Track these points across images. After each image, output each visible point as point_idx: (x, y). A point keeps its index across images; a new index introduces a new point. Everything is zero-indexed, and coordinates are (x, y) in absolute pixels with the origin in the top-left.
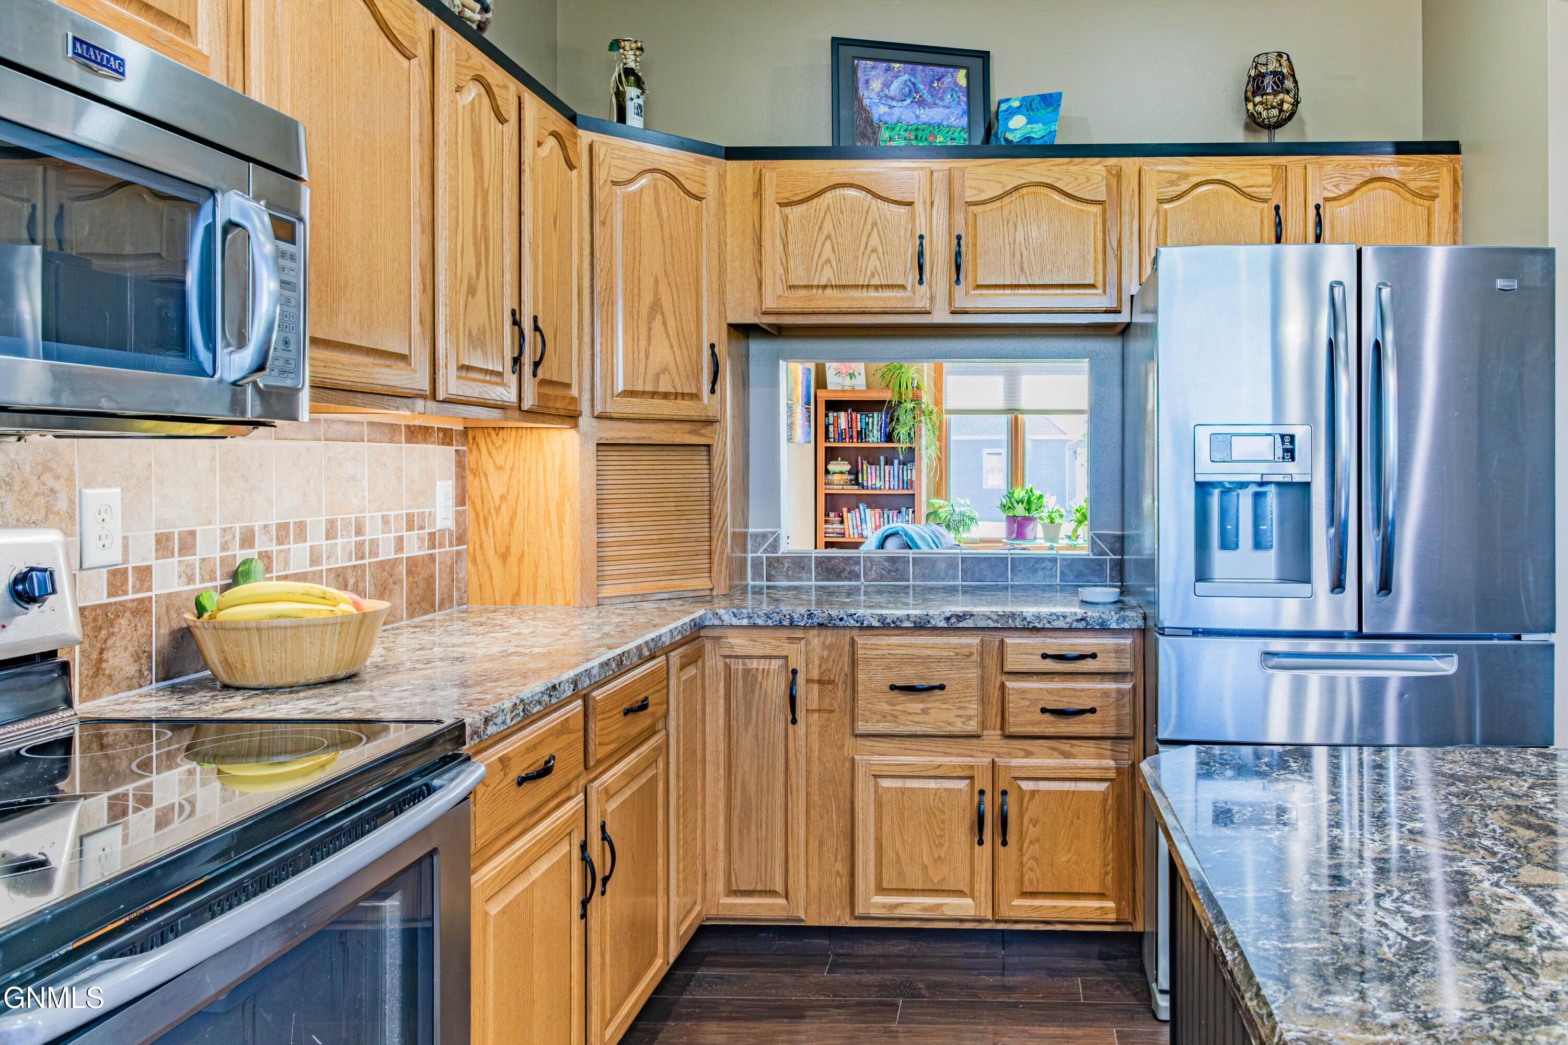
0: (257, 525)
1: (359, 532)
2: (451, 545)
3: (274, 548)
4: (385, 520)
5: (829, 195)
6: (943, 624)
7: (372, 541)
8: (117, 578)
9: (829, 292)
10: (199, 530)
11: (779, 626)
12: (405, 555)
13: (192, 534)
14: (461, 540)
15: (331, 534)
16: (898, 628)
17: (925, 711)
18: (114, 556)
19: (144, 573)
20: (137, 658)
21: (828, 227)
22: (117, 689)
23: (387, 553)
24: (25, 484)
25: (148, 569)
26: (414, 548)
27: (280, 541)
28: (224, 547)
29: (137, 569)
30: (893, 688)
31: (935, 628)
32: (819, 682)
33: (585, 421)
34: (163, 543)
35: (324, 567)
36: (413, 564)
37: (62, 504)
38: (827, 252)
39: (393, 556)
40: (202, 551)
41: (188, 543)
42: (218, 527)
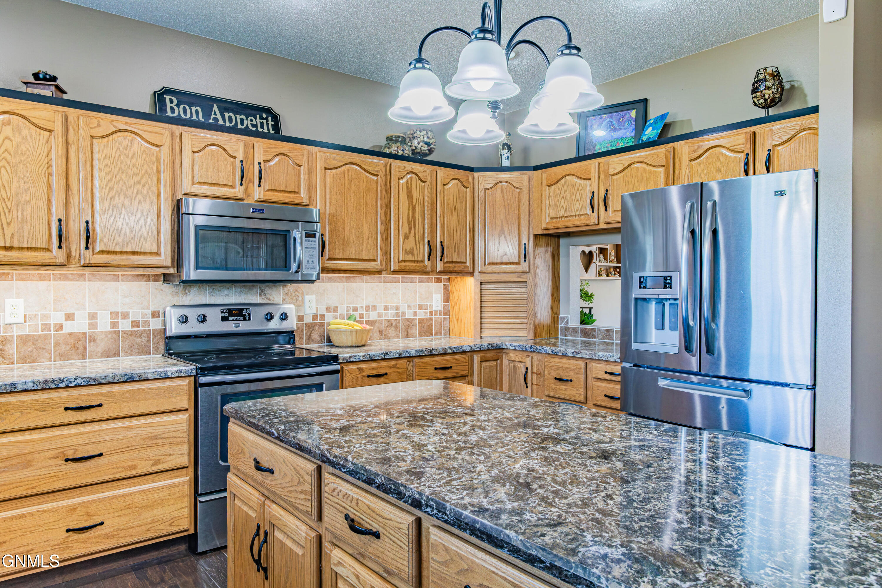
0: (359, 306)
1: (397, 309)
2: (440, 315)
3: (364, 312)
4: (409, 306)
5: (563, 179)
6: (571, 355)
7: (403, 313)
8: (315, 317)
9: (563, 219)
10: (339, 307)
11: (522, 351)
12: (418, 317)
13: (337, 307)
14: (445, 314)
15: (386, 308)
16: (557, 355)
17: (566, 390)
18: (314, 312)
19: (323, 316)
20: (320, 337)
21: (563, 193)
22: (315, 343)
23: (409, 315)
24: (291, 294)
25: (324, 315)
26: (422, 315)
27: (366, 311)
28: (347, 311)
29: (321, 315)
30: (556, 378)
31: (569, 356)
32: (536, 374)
33: (476, 273)
34: (328, 309)
35: (383, 319)
36: (421, 321)
37: (300, 299)
38: (562, 203)
39: (412, 317)
40: (340, 312)
41: (336, 310)
42: (345, 306)
